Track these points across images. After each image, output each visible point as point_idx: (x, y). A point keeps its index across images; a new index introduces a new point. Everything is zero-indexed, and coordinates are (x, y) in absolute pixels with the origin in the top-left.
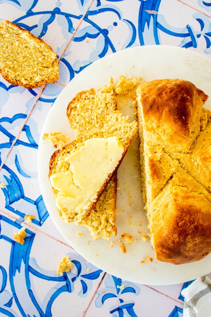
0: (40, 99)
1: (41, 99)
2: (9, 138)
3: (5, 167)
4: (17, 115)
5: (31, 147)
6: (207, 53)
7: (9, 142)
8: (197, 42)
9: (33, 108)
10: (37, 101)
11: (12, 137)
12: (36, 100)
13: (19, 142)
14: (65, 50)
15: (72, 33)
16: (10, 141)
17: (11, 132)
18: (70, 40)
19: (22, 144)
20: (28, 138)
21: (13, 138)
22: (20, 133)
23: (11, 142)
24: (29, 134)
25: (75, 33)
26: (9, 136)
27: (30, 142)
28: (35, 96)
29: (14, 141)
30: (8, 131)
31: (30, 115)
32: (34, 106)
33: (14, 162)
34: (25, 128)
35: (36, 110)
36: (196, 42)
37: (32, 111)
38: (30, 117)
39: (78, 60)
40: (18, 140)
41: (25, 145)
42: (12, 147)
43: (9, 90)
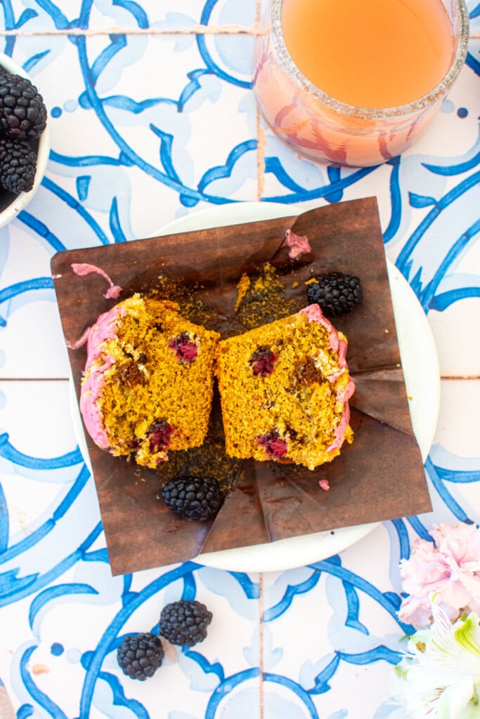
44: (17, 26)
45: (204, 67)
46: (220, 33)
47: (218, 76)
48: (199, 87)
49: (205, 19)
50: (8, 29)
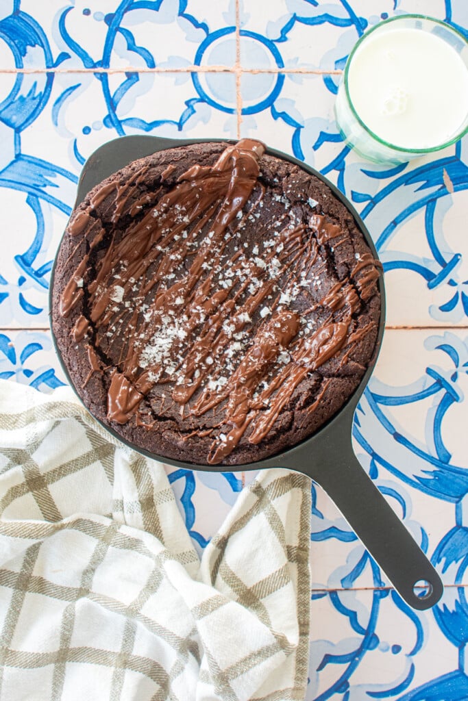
0: (193, 74)
1: (195, 75)
2: (101, 58)
3: (51, 77)
4: (148, 51)
5: (107, 101)
6: (430, 312)
7: (95, 61)
8: (439, 285)
9: (172, 71)
10: (188, 71)
11: (105, 62)
12: (189, 69)
13: (103, 78)
14: (300, 72)
15: (336, 69)
16: (99, 62)
17: (114, 56)
18: (321, 71)
19: (103, 85)
20: (118, 89)
21: (106, 65)
22: (120, 72)
23: (97, 66)
24: (125, 87)
25: (338, 73)
26: (106, 57)
27: (114, 96)
28: (195, 64)
29: (101, 70)
30: (113, 51)
31: (158, 72)
32: (176, 71)
33: (68, 87)
34: (132, 77)
35: (172, 78)
36: (439, 283)
37: (166, 71)
38: (156, 73)
39: (294, 102)
40: (106, 74)
41: (104, 90)
42: (89, 72)
43: (181, 17)
44: (55, 65)
45: (198, 97)
46: (209, 71)
47: (208, 103)
48: (194, 112)
49: (198, 60)
50: (48, 67)
